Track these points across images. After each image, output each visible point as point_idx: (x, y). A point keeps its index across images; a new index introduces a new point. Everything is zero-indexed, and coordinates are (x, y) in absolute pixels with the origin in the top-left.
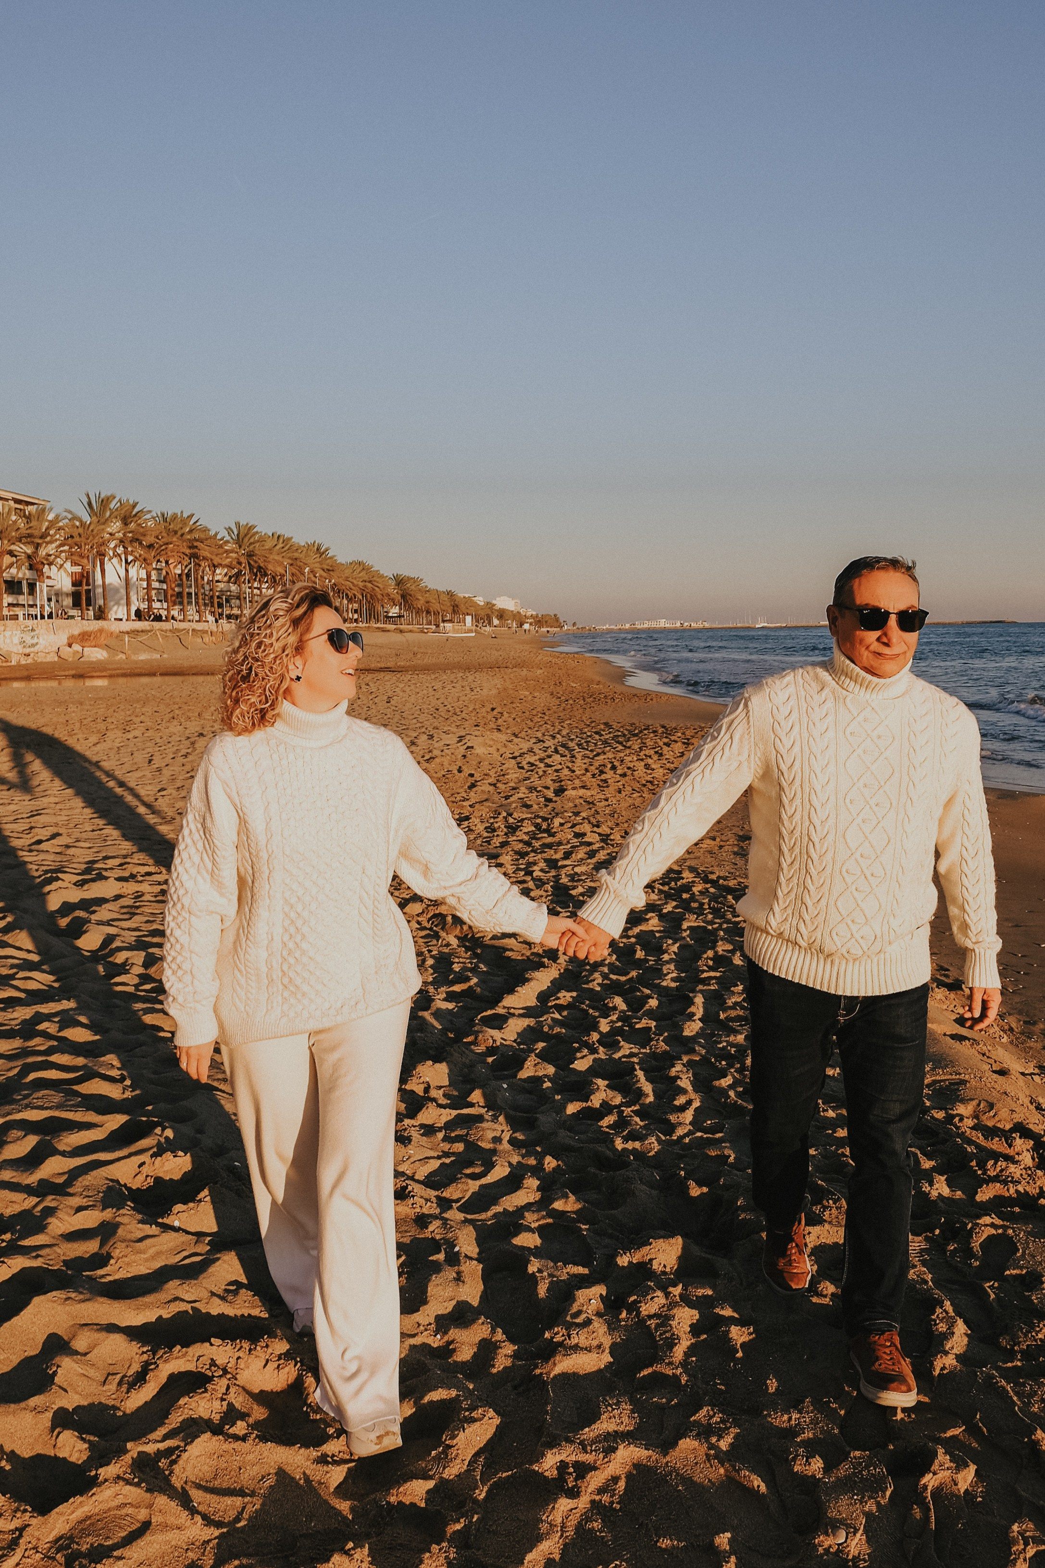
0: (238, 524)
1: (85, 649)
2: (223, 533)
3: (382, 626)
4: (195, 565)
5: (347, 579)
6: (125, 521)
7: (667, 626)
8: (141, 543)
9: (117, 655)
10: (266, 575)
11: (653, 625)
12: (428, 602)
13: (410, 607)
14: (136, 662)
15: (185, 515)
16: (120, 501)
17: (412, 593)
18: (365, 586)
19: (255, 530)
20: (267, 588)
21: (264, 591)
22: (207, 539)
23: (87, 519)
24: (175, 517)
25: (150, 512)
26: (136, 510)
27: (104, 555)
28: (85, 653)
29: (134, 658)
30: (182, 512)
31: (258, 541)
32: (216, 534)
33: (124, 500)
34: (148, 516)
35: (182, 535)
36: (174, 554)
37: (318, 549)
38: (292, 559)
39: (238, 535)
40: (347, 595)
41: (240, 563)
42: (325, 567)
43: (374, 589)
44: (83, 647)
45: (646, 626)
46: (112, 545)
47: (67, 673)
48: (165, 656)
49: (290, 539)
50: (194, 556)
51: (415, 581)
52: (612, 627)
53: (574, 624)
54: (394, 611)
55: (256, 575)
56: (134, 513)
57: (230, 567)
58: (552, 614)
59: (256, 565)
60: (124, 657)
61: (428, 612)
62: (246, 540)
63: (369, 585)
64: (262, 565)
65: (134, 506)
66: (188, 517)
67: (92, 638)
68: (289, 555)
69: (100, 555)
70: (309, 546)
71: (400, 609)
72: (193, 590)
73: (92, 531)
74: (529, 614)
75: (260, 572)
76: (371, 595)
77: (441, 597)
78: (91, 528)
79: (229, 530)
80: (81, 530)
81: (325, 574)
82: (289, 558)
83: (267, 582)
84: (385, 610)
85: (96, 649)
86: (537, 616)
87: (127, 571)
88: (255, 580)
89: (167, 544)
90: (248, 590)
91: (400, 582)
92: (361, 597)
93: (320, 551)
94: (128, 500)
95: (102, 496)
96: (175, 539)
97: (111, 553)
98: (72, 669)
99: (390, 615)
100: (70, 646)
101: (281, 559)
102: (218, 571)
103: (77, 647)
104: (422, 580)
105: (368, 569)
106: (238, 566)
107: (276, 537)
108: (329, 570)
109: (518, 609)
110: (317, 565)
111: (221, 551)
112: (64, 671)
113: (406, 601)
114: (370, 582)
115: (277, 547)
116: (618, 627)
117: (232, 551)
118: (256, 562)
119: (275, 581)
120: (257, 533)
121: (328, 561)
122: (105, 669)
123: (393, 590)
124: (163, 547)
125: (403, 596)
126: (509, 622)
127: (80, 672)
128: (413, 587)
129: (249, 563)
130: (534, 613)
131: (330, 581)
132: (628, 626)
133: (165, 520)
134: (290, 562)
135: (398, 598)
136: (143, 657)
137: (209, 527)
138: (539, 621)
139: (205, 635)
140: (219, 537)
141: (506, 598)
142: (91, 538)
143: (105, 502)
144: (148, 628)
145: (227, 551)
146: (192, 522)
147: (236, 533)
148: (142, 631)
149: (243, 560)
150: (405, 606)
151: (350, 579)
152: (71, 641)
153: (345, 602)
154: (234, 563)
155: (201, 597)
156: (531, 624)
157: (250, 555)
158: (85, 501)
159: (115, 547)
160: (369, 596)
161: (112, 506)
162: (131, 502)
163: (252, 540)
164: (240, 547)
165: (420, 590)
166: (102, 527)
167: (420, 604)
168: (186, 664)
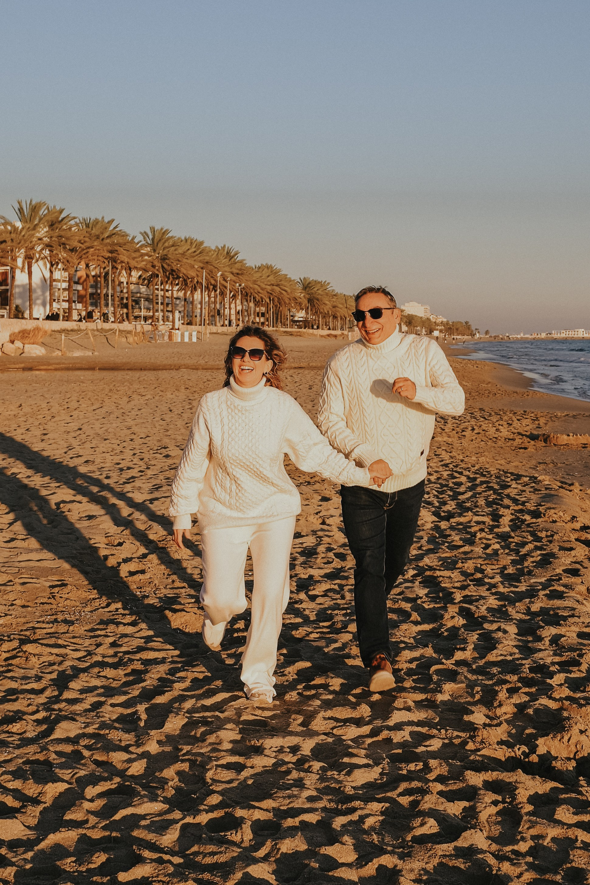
0: (153, 229)
1: (26, 346)
2: (139, 238)
3: (289, 330)
4: (112, 268)
5: (255, 282)
6: (51, 225)
7: (585, 335)
8: (65, 248)
9: (54, 352)
10: (178, 277)
11: (570, 334)
12: (334, 307)
13: (316, 312)
14: (73, 358)
15: (106, 220)
16: (48, 208)
17: (319, 297)
18: (272, 290)
19: (170, 235)
20: (178, 290)
21: (175, 292)
22: (125, 244)
23: (19, 224)
24: (96, 222)
25: (74, 218)
26: (63, 216)
27: (32, 258)
28: (26, 350)
29: (69, 354)
30: (103, 218)
31: (173, 246)
32: (134, 238)
33: (51, 206)
34: (72, 222)
35: (103, 239)
36: (96, 257)
37: (228, 253)
38: (203, 263)
39: (153, 239)
40: (254, 298)
41: (154, 266)
42: (235, 271)
43: (281, 293)
44: (24, 344)
45: (563, 335)
46: (38, 249)
47: (17, 366)
48: (96, 353)
49: (202, 243)
50: (114, 260)
51: (323, 285)
52: (527, 336)
53: (487, 332)
54: (300, 315)
55: (169, 278)
56: (60, 219)
57: (145, 270)
58: (463, 321)
59: (169, 268)
60: (60, 354)
61: (335, 317)
62: (160, 245)
63: (277, 289)
64: (175, 268)
65: (61, 211)
66: (109, 222)
67: (31, 335)
68: (201, 258)
69: (29, 258)
70: (218, 251)
71: (307, 313)
72: (110, 292)
73: (24, 236)
74: (439, 320)
75: (173, 275)
76: (279, 299)
77: (348, 302)
78: (23, 234)
79: (145, 234)
80: (13, 236)
81: (234, 278)
82: (200, 261)
83: (177, 284)
84: (291, 314)
85: (35, 346)
86: (447, 323)
87: (51, 272)
88: (167, 282)
89: (89, 248)
90: (161, 293)
91: (307, 286)
92: (268, 300)
93: (230, 255)
94: (55, 207)
95: (34, 203)
96: (96, 243)
97: (37, 256)
98: (21, 363)
99: (296, 319)
100: (12, 342)
101: (192, 262)
102: (134, 273)
103: (18, 344)
104: (329, 284)
105: (276, 273)
106: (152, 269)
107: (189, 241)
108: (238, 274)
109: (428, 315)
110: (227, 269)
111: (137, 254)
112: (14, 364)
113: (313, 306)
114: (278, 285)
115: (190, 251)
116: (533, 336)
117: (147, 254)
118: (169, 265)
119: (186, 284)
120: (172, 237)
121: (236, 266)
122: (49, 364)
123: (300, 295)
124: (85, 251)
125: (310, 301)
126: (419, 328)
127: (29, 365)
128: (320, 292)
129: (163, 267)
130: (445, 320)
131: (240, 285)
132: (543, 335)
133: (87, 226)
134: (202, 265)
135: (305, 302)
136: (77, 354)
137: (128, 232)
138: (450, 328)
139: (128, 335)
140: (136, 241)
141: (415, 304)
142: (23, 242)
143: (35, 209)
144: (76, 328)
145: (143, 255)
146: (111, 228)
147: (151, 237)
148: (72, 330)
149: (158, 264)
150: (311, 310)
151: (258, 283)
152: (12, 339)
153: (252, 305)
154: (149, 266)
155: (117, 299)
156: (441, 331)
157: (164, 259)
158: (17, 206)
159: (42, 249)
160: (276, 299)
161: (41, 213)
162: (58, 208)
163: (166, 244)
164: (155, 251)
165: (327, 294)
166: (33, 232)
167: (327, 308)
168: (118, 360)
